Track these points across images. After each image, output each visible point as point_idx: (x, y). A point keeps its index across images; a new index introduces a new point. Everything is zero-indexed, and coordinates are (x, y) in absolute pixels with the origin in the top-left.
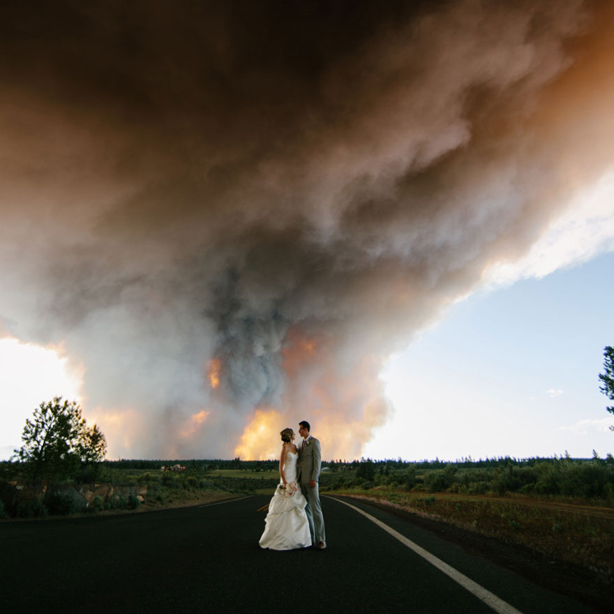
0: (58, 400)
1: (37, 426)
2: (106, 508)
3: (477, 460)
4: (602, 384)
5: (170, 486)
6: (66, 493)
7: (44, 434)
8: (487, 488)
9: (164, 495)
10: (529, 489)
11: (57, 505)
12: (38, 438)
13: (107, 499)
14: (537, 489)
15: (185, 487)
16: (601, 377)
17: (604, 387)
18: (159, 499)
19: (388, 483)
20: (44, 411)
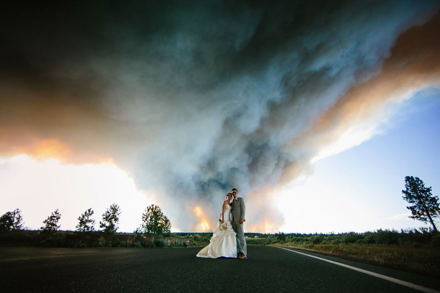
0: (153, 206)
1: (147, 216)
2: (176, 246)
3: (337, 233)
4: (404, 195)
5: (197, 241)
6: (161, 240)
7: (149, 218)
8: (340, 242)
9: (196, 243)
10: (360, 242)
11: (159, 245)
12: (148, 220)
13: (175, 243)
14: (364, 241)
15: (203, 241)
16: (403, 191)
17: (405, 197)
18: (194, 244)
19: (292, 241)
20: (149, 210)
